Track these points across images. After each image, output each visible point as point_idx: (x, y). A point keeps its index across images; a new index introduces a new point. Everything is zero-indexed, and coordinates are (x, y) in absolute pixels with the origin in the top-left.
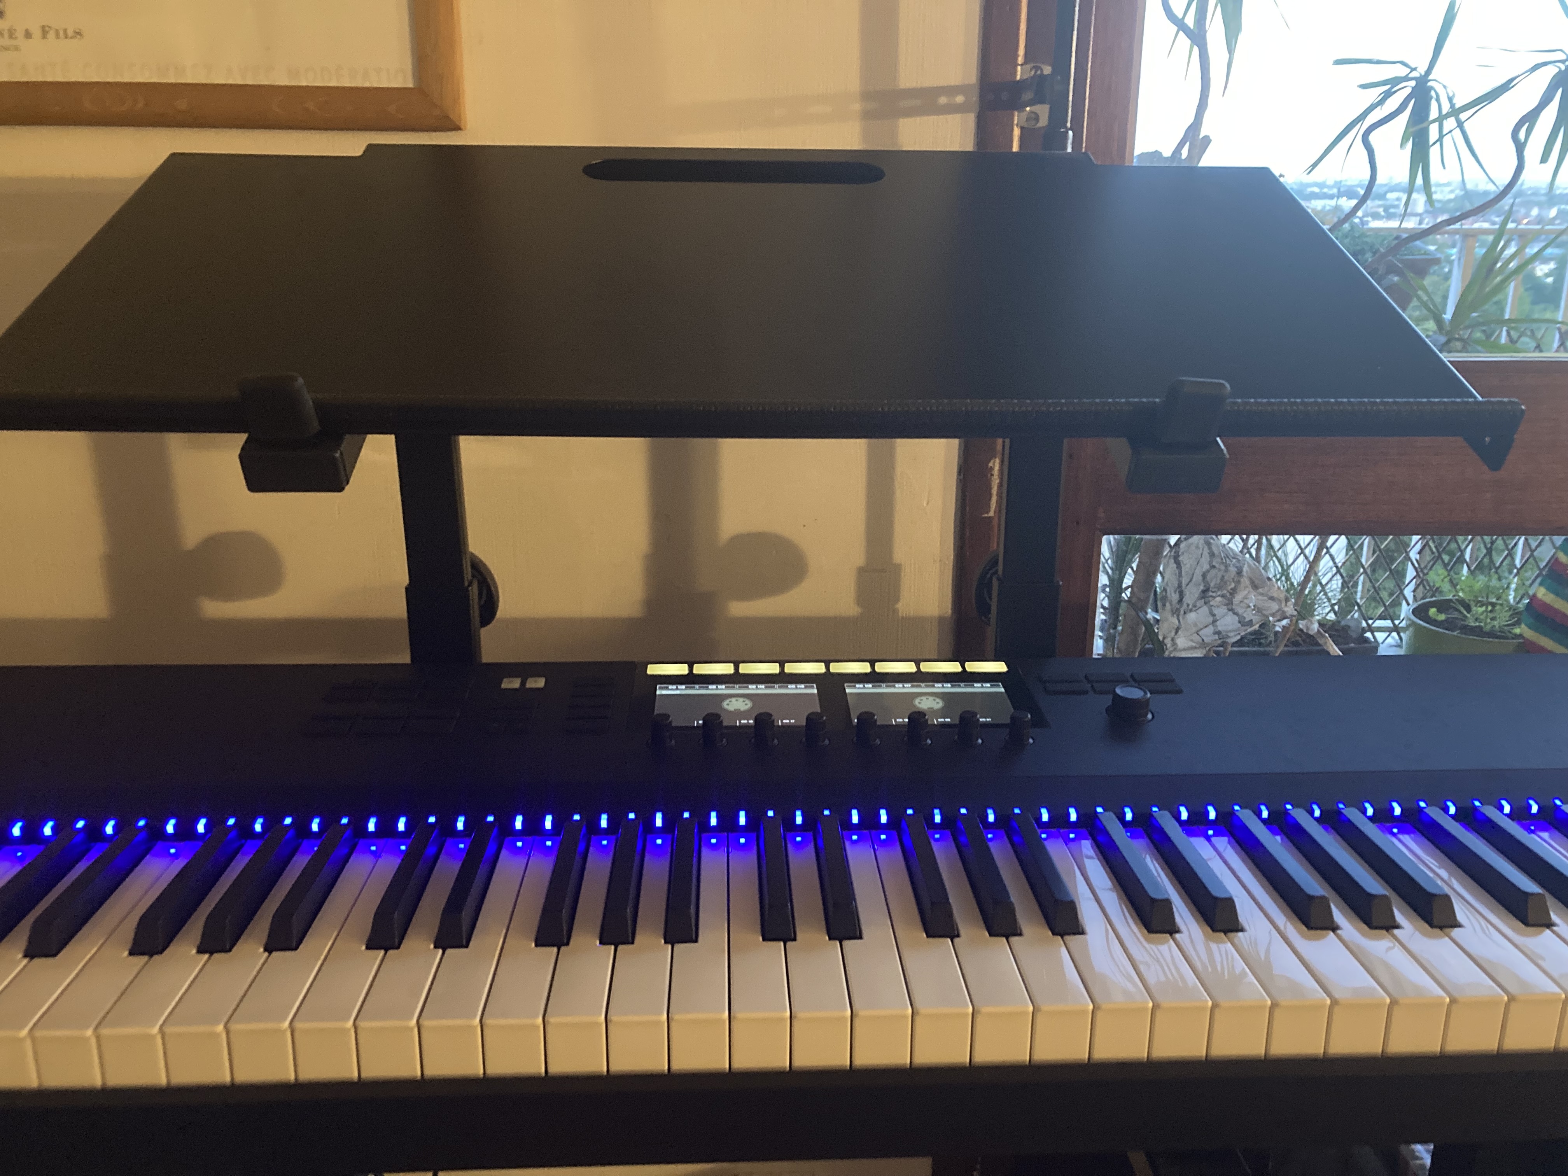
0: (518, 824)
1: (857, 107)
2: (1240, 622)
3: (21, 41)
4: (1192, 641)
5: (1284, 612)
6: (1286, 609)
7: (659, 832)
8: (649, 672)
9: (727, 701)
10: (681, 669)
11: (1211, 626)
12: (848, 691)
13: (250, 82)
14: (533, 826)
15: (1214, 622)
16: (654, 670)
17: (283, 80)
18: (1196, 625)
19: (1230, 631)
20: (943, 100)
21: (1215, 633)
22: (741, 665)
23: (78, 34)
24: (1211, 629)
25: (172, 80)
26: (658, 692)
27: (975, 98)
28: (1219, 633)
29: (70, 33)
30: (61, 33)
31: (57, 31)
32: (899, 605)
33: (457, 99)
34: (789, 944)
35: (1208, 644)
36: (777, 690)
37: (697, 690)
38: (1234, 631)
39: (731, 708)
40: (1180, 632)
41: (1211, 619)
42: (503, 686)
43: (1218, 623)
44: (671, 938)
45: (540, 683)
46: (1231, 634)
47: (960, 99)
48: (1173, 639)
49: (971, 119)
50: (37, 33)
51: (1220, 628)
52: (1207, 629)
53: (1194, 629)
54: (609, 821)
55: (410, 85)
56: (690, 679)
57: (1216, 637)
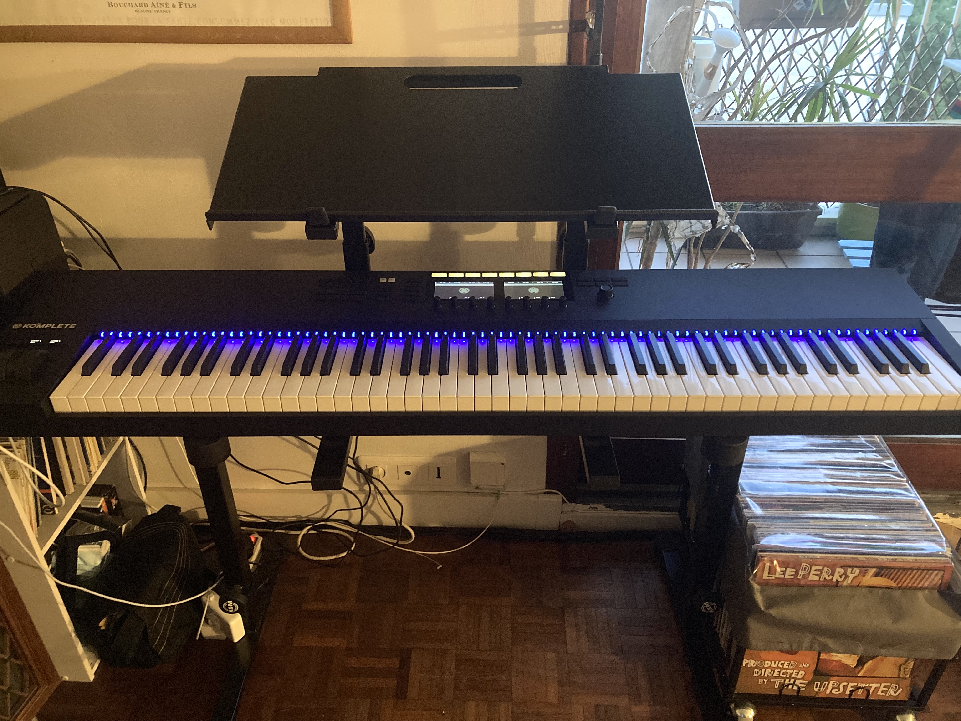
0: (391, 335)
1: (517, 30)
2: (702, 227)
3: (171, 8)
4: (680, 234)
5: (723, 222)
6: (724, 221)
7: (437, 338)
8: (432, 276)
9: (460, 289)
10: (444, 275)
11: (689, 228)
12: (505, 285)
13: (265, 25)
14: (396, 336)
15: (691, 226)
16: (434, 275)
17: (278, 25)
18: (683, 227)
19: (697, 231)
20: (554, 27)
21: (691, 232)
22: (466, 273)
23: (194, 5)
24: (689, 230)
25: (233, 25)
26: (436, 285)
27: (567, 27)
28: (692, 231)
29: (191, 5)
30: (187, 5)
31: (186, 4)
32: (535, 237)
33: (350, 32)
34: (476, 376)
35: (687, 236)
36: (479, 284)
37: (450, 284)
38: (699, 231)
39: (462, 292)
40: (676, 230)
41: (690, 225)
42: (381, 281)
43: (693, 227)
44: (440, 374)
45: (393, 280)
46: (698, 232)
47: (561, 27)
48: (673, 233)
49: (566, 35)
50: (177, 5)
51: (693, 229)
52: (687, 230)
53: (682, 230)
54: (420, 335)
55: (330, 25)
56: (447, 279)
57: (691, 233)
